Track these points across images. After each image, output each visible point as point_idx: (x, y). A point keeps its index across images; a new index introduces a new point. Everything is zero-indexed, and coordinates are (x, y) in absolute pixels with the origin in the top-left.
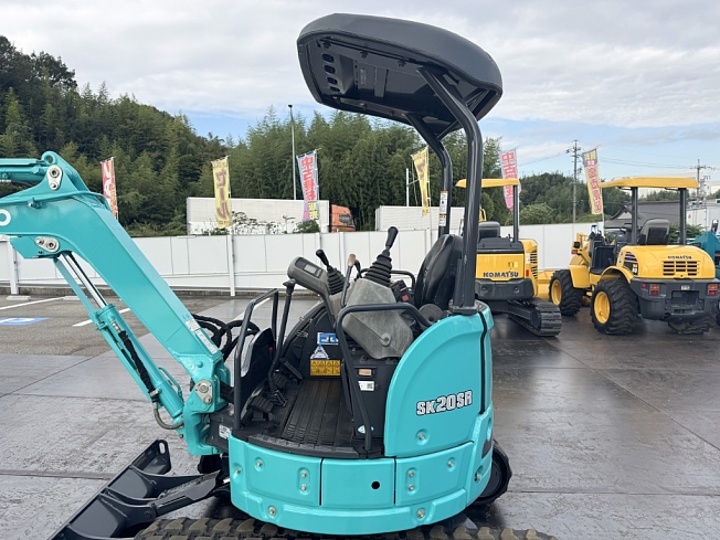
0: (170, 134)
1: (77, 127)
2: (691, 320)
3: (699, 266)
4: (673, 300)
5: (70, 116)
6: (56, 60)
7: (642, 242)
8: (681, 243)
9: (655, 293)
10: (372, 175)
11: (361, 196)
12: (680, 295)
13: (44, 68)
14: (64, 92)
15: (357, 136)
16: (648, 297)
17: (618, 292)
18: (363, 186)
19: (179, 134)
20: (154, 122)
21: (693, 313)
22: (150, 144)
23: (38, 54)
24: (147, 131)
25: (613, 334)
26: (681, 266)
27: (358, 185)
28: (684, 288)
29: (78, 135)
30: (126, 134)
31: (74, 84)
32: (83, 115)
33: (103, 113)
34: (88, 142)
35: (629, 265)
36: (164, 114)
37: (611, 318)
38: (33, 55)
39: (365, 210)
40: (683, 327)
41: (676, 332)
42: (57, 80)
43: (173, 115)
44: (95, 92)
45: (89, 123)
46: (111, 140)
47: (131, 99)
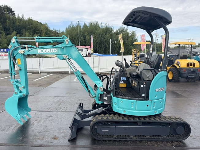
0: (42, 29)
1: (16, 27)
2: (193, 78)
3: (196, 64)
4: (189, 73)
5: (14, 24)
6: (9, 7)
7: (181, 58)
8: (191, 59)
9: (185, 71)
10: (100, 41)
11: (98, 47)
12: (190, 72)
13: (6, 10)
14: (11, 17)
15: (96, 30)
16: (183, 72)
17: (175, 71)
18: (98, 44)
19: (45, 29)
20: (38, 25)
21: (194, 76)
22: (37, 32)
23: (3, 5)
24: (36, 28)
25: (173, 82)
26: (191, 64)
27: (97, 44)
28: (192, 70)
29: (16, 29)
30: (30, 29)
31: (14, 14)
32: (18, 23)
33: (23, 23)
34: (19, 31)
35: (178, 64)
36: (40, 23)
37: (173, 78)
38: (2, 6)
39: (99, 51)
40: (191, 80)
41: (189, 81)
42: (9, 13)
43: (43, 24)
44: (21, 17)
45: (19, 26)
46: (26, 31)
47: (31, 19)
